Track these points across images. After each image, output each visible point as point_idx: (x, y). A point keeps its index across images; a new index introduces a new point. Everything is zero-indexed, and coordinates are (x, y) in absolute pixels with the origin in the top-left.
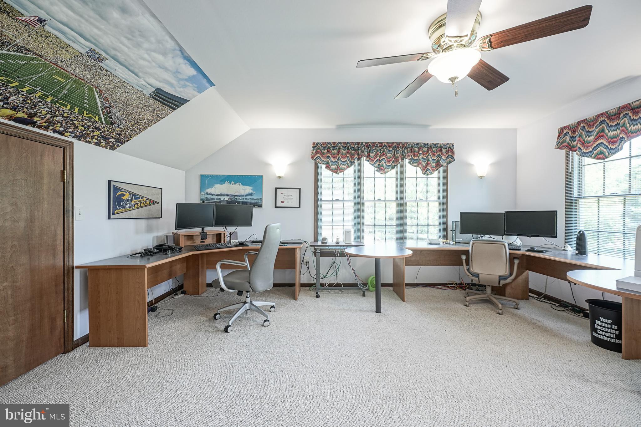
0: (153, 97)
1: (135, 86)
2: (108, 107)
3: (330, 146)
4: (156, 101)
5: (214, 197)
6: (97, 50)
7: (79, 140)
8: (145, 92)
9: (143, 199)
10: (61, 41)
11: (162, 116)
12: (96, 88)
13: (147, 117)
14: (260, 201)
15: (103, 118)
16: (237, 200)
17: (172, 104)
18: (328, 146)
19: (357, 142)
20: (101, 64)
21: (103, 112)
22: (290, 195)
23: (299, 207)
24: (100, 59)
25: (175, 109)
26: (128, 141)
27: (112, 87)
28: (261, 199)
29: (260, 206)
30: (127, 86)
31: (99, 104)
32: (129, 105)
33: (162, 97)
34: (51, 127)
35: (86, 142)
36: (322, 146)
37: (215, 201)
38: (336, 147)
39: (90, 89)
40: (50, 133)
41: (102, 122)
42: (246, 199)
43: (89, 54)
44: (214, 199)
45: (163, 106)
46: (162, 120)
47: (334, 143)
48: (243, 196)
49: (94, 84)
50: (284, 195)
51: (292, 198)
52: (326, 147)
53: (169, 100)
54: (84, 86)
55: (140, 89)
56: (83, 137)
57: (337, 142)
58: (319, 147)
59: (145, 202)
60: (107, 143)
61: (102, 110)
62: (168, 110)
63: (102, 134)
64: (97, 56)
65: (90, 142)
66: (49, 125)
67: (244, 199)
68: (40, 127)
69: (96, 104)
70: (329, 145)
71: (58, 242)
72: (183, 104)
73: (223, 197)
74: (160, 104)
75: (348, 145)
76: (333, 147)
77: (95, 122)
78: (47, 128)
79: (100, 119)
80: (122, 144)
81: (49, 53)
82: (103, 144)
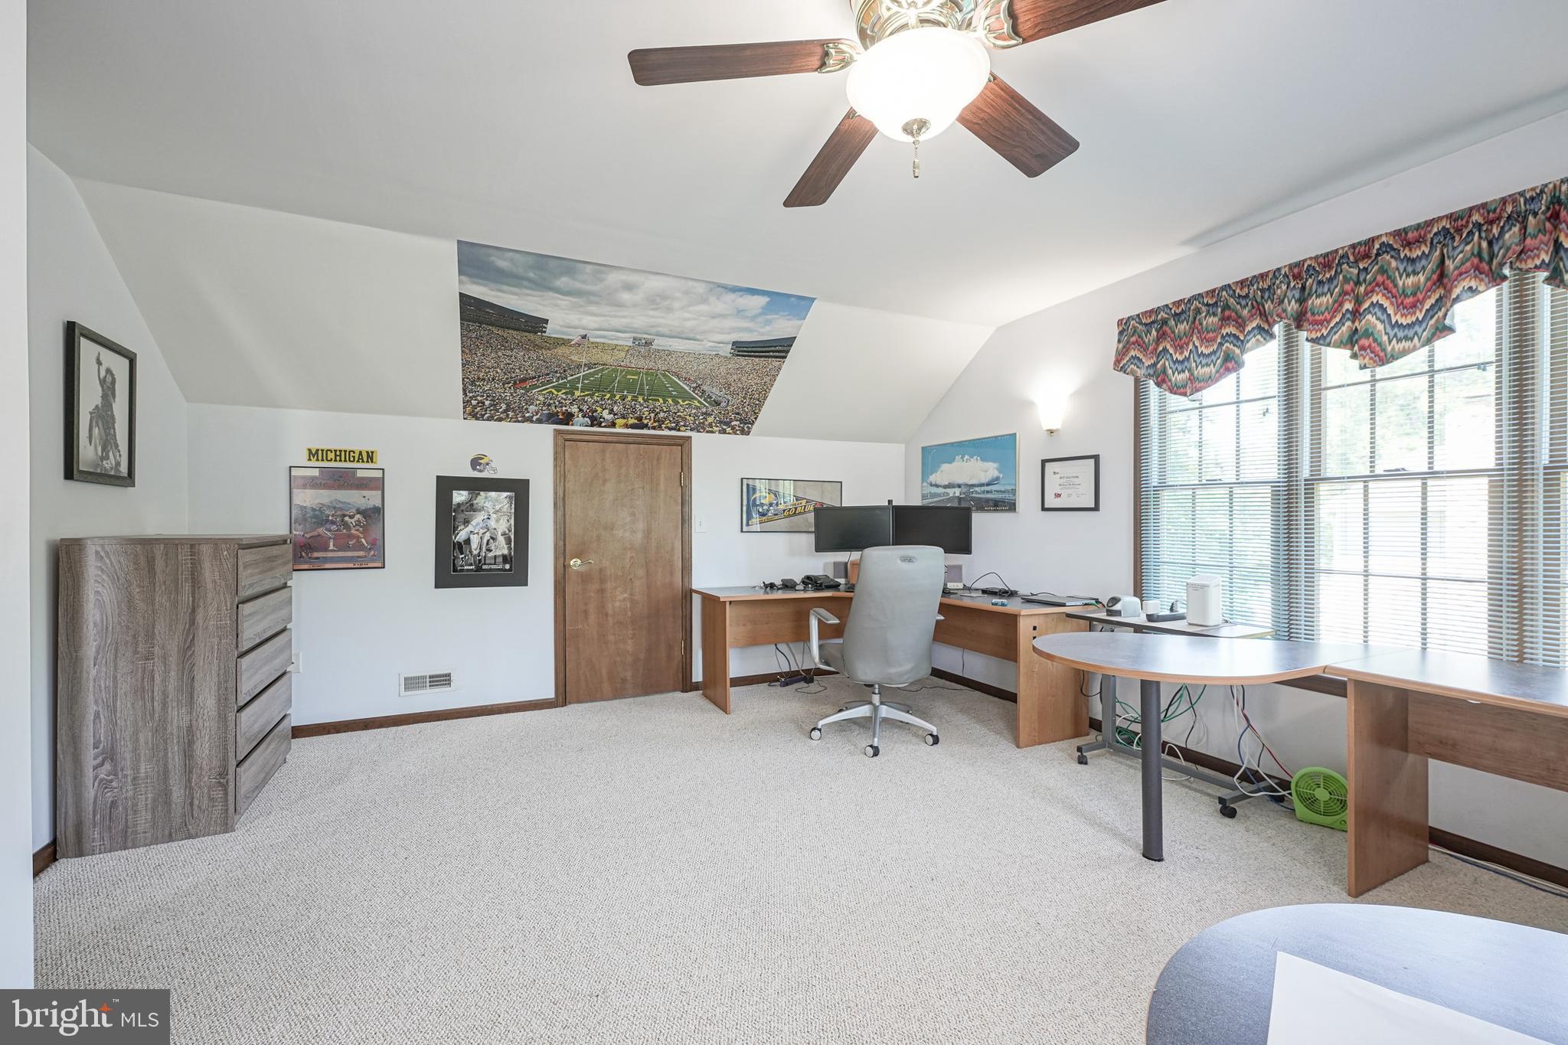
0: (738, 355)
1: (704, 352)
2: (697, 387)
3: (1166, 316)
4: (746, 358)
5: (941, 490)
6: (640, 336)
7: (698, 431)
8: (721, 353)
9: (800, 502)
10: (609, 345)
11: (773, 373)
12: (669, 372)
13: (753, 381)
14: (1011, 496)
15: (702, 400)
16: (973, 495)
17: (773, 352)
18: (1160, 316)
19: (1256, 273)
20: (653, 347)
21: (697, 394)
22: (1073, 477)
23: (1096, 508)
24: (648, 343)
25: (785, 357)
26: (756, 418)
27: (683, 364)
28: (1014, 492)
29: (1011, 507)
30: (698, 356)
31: (687, 388)
32: (717, 376)
33: (749, 349)
34: (663, 426)
35: (707, 432)
36: (1141, 323)
37: (941, 498)
38: (1183, 312)
39: (664, 375)
40: (666, 432)
41: (705, 406)
42: (988, 492)
43: (637, 343)
44: (939, 495)
45: (762, 359)
46: (778, 378)
47: (1178, 303)
48: (982, 485)
49: (663, 368)
50: (1061, 478)
51: (1079, 484)
52: (1153, 322)
53: (767, 349)
54: (657, 375)
55: (714, 353)
56: (699, 428)
57: (1187, 295)
58: (1134, 327)
59: (805, 506)
60: (733, 428)
61: (694, 391)
62: (775, 363)
63: (717, 419)
64: (644, 341)
65: (712, 432)
66: (660, 424)
67: (984, 492)
68: (654, 428)
69: (682, 388)
70: (1163, 315)
71: (676, 558)
72: (791, 346)
73: (953, 490)
74: (757, 359)
75: (1224, 293)
76: (1176, 314)
77: (697, 408)
78: (660, 427)
79: (699, 402)
80: (752, 424)
81: (607, 358)
82: (729, 430)
